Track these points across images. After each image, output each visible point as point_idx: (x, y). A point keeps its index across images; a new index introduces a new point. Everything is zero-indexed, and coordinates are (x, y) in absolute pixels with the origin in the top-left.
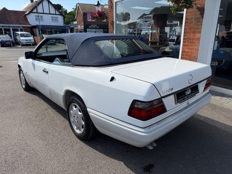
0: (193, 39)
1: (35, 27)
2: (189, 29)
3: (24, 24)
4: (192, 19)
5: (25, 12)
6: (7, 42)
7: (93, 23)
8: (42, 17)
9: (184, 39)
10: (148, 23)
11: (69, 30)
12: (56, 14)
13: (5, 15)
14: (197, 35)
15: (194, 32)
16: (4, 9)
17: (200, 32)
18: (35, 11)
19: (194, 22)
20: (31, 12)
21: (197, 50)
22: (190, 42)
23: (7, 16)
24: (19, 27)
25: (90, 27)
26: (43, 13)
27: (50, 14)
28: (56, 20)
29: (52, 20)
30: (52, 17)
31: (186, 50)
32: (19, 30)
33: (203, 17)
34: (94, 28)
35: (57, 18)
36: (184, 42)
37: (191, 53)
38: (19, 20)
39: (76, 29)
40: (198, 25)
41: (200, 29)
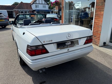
0: (100, 15)
1: (34, 11)
2: (98, 9)
3: (30, 9)
4: (99, 3)
5: (31, 3)
6: (21, 18)
8: (38, 6)
9: (95, 15)
10: (79, 6)
11: (51, 12)
12: (45, 4)
13: (22, 5)
14: (102, 12)
15: (100, 11)
16: (22, 2)
17: (103, 11)
18: (35, 3)
19: (101, 4)
20: (33, 3)
21: (102, 21)
22: (98, 17)
23: (23, 5)
24: (27, 11)
26: (39, 4)
27: (42, 4)
28: (45, 7)
29: (43, 7)
30: (43, 6)
31: (96, 21)
32: (27, 12)
35: (45, 6)
36: (95, 17)
37: (99, 23)
38: (28, 8)
39: (54, 11)
40: (103, 6)
41: (104, 9)
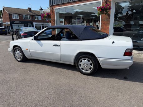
0: (106, 28)
2: (103, 23)
4: (104, 19)
7: (17, 20)
9: (101, 28)
10: (79, 20)
14: (108, 26)
15: (106, 25)
19: (106, 20)
22: (104, 30)
25: (14, 23)
33: (110, 18)
34: (17, 24)
39: (4, 24)
40: (108, 22)
